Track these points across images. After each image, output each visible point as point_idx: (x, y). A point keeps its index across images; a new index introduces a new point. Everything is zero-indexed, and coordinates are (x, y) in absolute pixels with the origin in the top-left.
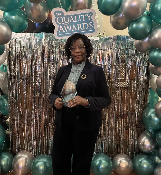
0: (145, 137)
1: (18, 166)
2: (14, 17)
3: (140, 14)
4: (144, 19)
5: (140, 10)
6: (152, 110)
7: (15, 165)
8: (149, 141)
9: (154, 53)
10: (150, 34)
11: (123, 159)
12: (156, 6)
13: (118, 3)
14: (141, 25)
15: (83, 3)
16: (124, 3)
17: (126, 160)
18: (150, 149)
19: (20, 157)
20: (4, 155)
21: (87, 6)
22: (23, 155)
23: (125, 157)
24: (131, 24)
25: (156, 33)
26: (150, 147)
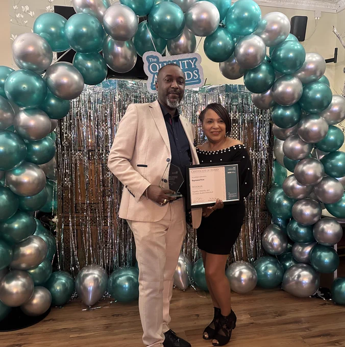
0: (273, 233)
1: (85, 288)
2: (89, 64)
3: (259, 63)
4: (264, 67)
5: (259, 57)
6: (280, 191)
7: (81, 287)
8: (278, 238)
9: (278, 110)
10: (273, 86)
11: (243, 267)
12: (279, 53)
13: (231, 48)
14: (261, 75)
15: (185, 45)
16: (238, 49)
17: (248, 268)
18: (280, 249)
19: (87, 275)
20: (58, 276)
21: (189, 49)
22: (91, 272)
23: (246, 265)
24: (248, 73)
25: (279, 86)
26: (281, 245)
